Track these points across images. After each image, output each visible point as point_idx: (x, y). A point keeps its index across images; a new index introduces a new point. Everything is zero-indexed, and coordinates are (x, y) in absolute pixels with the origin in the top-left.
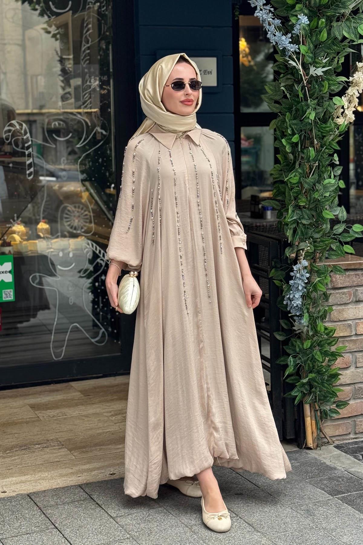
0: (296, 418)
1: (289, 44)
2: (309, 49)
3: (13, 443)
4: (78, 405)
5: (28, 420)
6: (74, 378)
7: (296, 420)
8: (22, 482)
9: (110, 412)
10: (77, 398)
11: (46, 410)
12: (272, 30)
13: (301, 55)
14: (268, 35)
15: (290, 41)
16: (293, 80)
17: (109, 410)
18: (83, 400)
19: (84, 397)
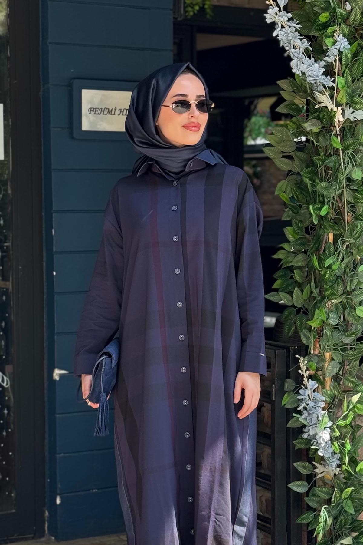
1: (323, 76)
2: (346, 83)
12: (300, 56)
13: (335, 92)
14: (293, 61)
15: (324, 72)
16: (321, 126)
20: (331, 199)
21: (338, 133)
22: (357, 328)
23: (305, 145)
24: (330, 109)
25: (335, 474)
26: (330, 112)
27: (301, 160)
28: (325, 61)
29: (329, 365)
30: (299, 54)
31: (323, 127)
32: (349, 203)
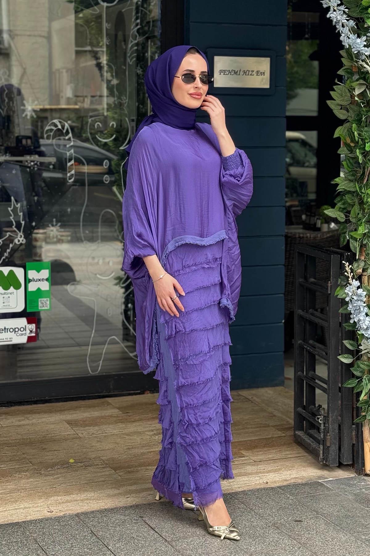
0: (354, 443)
1: (364, 48)
3: (53, 460)
4: (118, 423)
5: (66, 436)
6: (110, 393)
8: (67, 501)
9: (152, 431)
10: (116, 416)
11: (84, 427)
12: (347, 33)
14: (341, 37)
15: (365, 45)
17: (150, 429)
18: (122, 417)
19: (123, 415)
27: (355, 111)
28: (367, 36)
30: (346, 31)
31: (367, 86)
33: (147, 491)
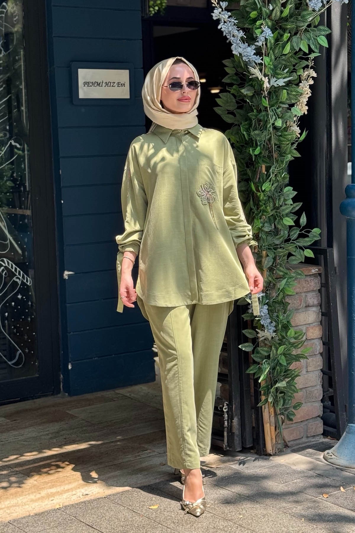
0: (254, 425)
1: (254, 56)
2: (271, 60)
4: (10, 431)
7: (253, 428)
9: (48, 435)
12: (238, 42)
13: (263, 66)
14: (233, 46)
15: (254, 53)
16: (254, 91)
17: (45, 433)
18: (12, 425)
19: (12, 422)
20: (263, 142)
21: (266, 95)
22: (284, 233)
23: (243, 105)
24: (260, 79)
25: (272, 337)
26: (260, 82)
27: (241, 116)
28: (255, 45)
29: (265, 260)
30: (237, 41)
31: (255, 92)
32: (275, 144)
33: (69, 492)
